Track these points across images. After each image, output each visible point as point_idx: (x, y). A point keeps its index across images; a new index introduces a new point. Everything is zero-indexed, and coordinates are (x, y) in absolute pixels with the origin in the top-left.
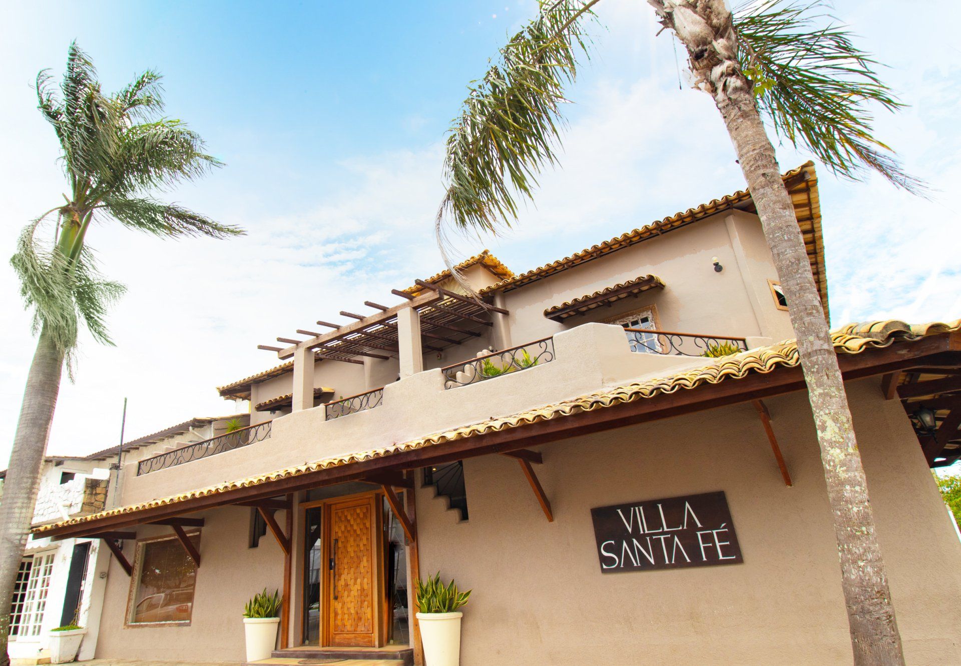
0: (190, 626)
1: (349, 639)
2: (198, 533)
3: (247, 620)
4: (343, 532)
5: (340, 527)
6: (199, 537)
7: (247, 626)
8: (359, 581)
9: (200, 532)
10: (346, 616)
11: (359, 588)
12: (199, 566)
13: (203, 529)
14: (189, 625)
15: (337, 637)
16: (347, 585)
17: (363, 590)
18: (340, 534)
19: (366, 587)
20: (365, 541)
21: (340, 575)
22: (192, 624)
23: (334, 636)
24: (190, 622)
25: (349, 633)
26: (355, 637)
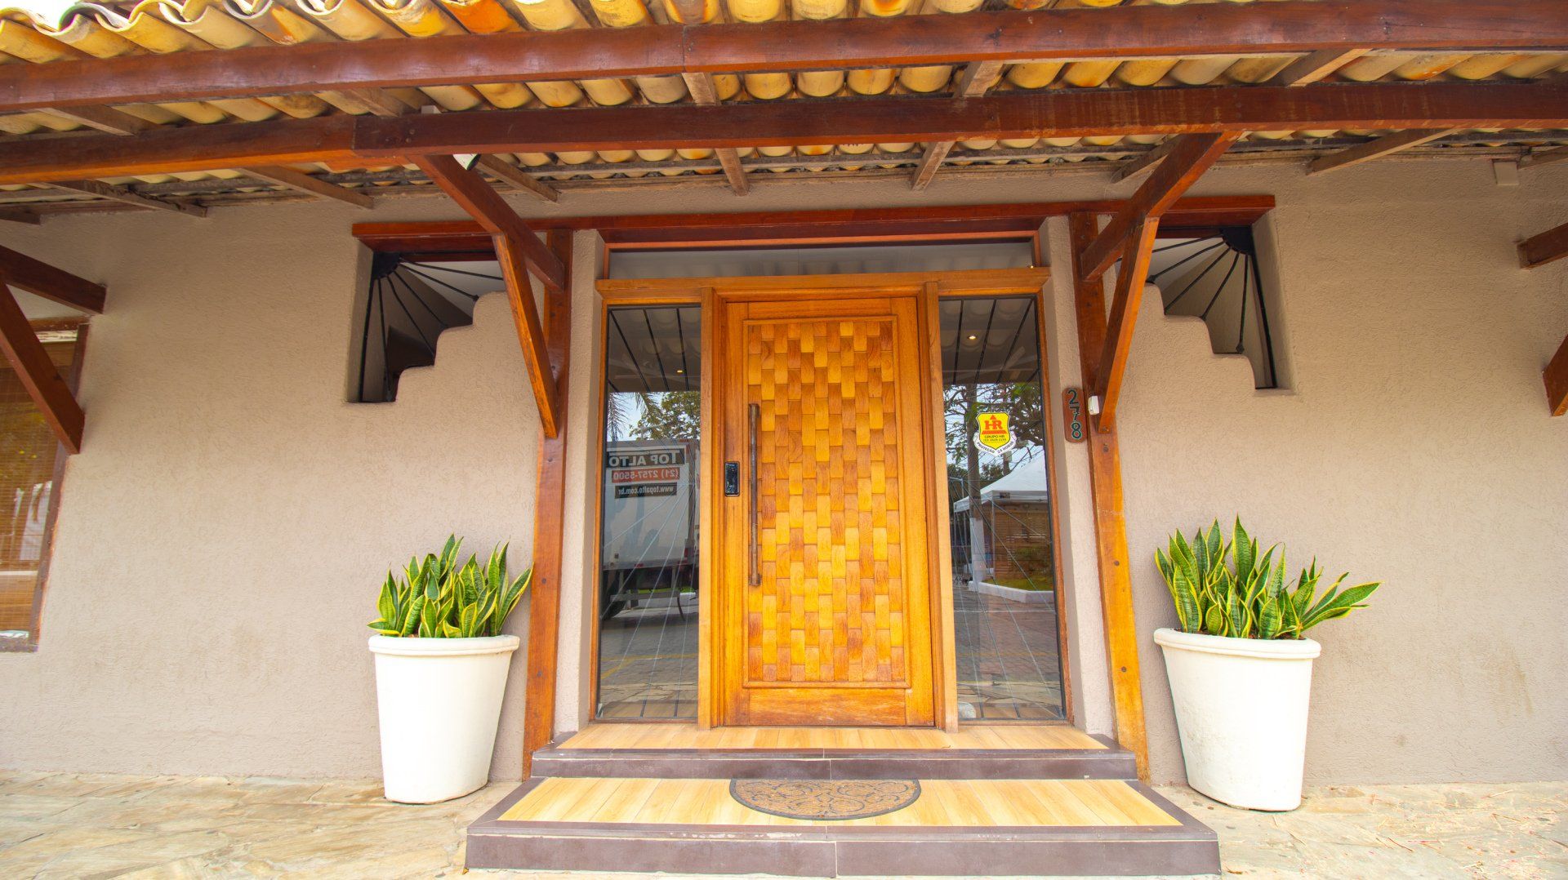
0: (32, 650)
1: (809, 703)
2: (69, 336)
3: (381, 643)
4: (780, 389)
5: (768, 374)
6: (79, 347)
7: (380, 662)
8: (851, 534)
9: (83, 329)
10: (799, 637)
11: (854, 555)
12: (77, 447)
13: (99, 323)
14: (29, 646)
15: (757, 696)
16: (798, 545)
17: (865, 561)
18: (768, 393)
19: (881, 551)
20: (877, 421)
21: (770, 516)
22: (43, 642)
23: (743, 694)
24: (35, 635)
25: (809, 683)
26: (836, 699)
